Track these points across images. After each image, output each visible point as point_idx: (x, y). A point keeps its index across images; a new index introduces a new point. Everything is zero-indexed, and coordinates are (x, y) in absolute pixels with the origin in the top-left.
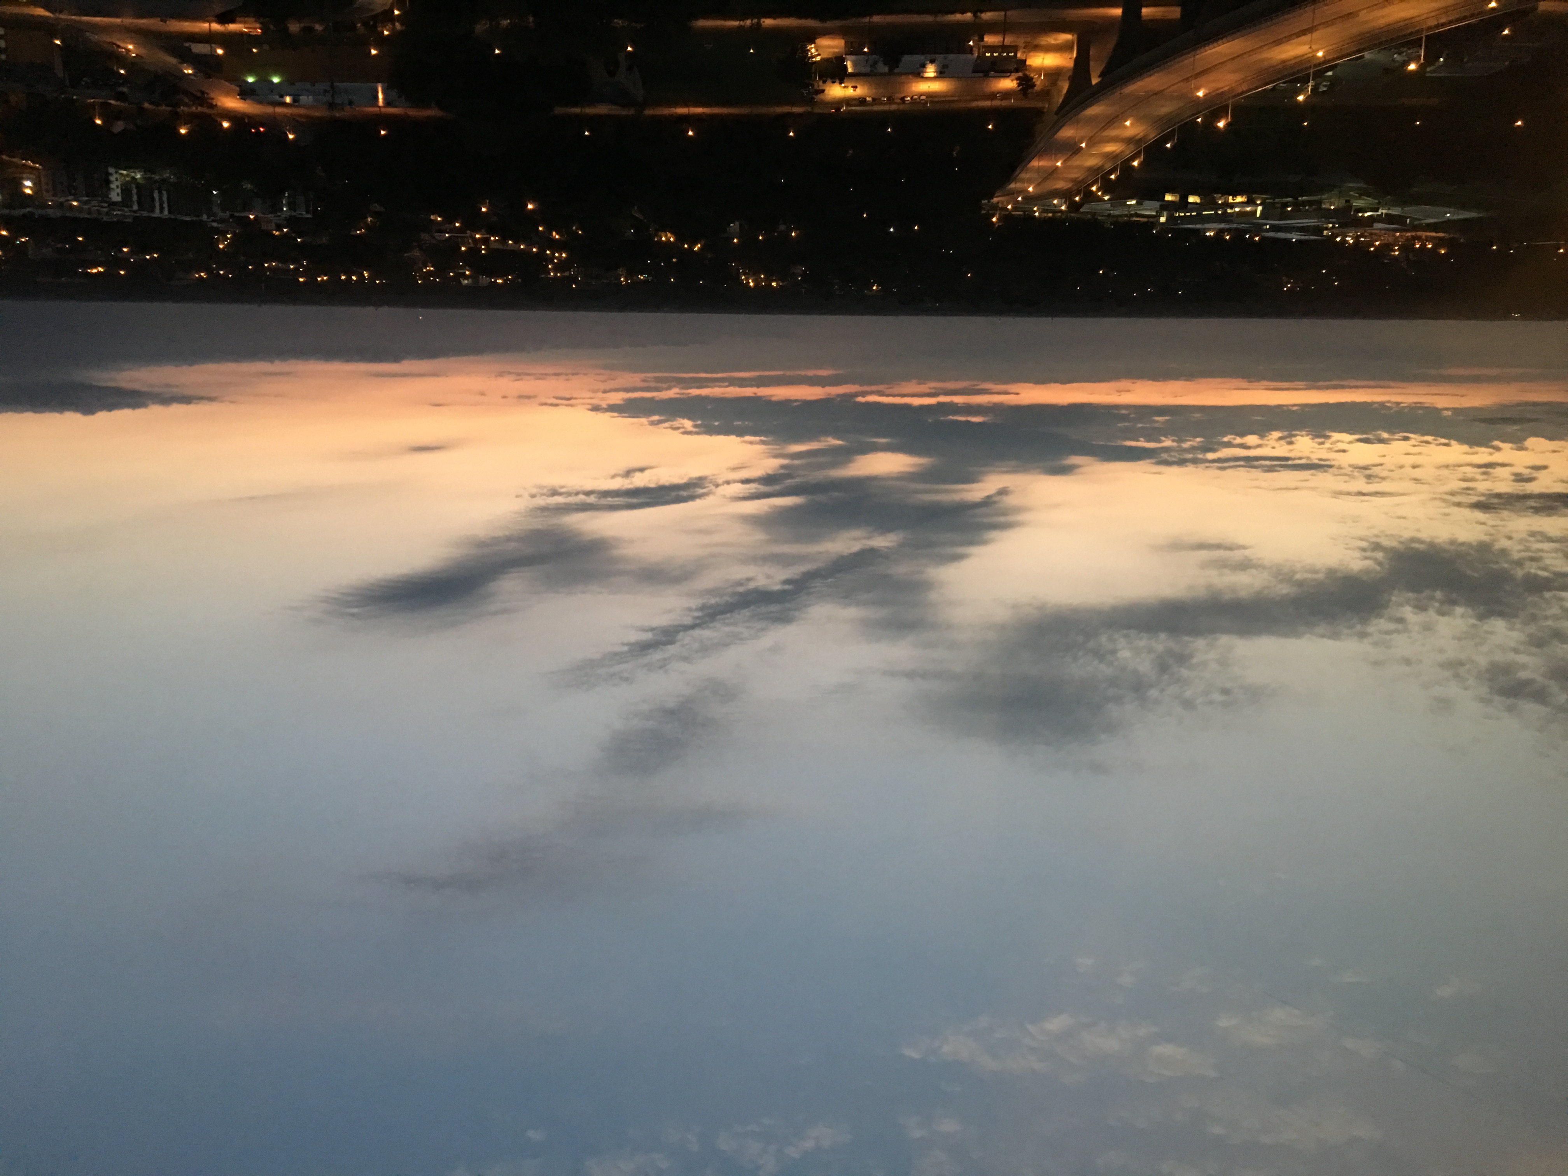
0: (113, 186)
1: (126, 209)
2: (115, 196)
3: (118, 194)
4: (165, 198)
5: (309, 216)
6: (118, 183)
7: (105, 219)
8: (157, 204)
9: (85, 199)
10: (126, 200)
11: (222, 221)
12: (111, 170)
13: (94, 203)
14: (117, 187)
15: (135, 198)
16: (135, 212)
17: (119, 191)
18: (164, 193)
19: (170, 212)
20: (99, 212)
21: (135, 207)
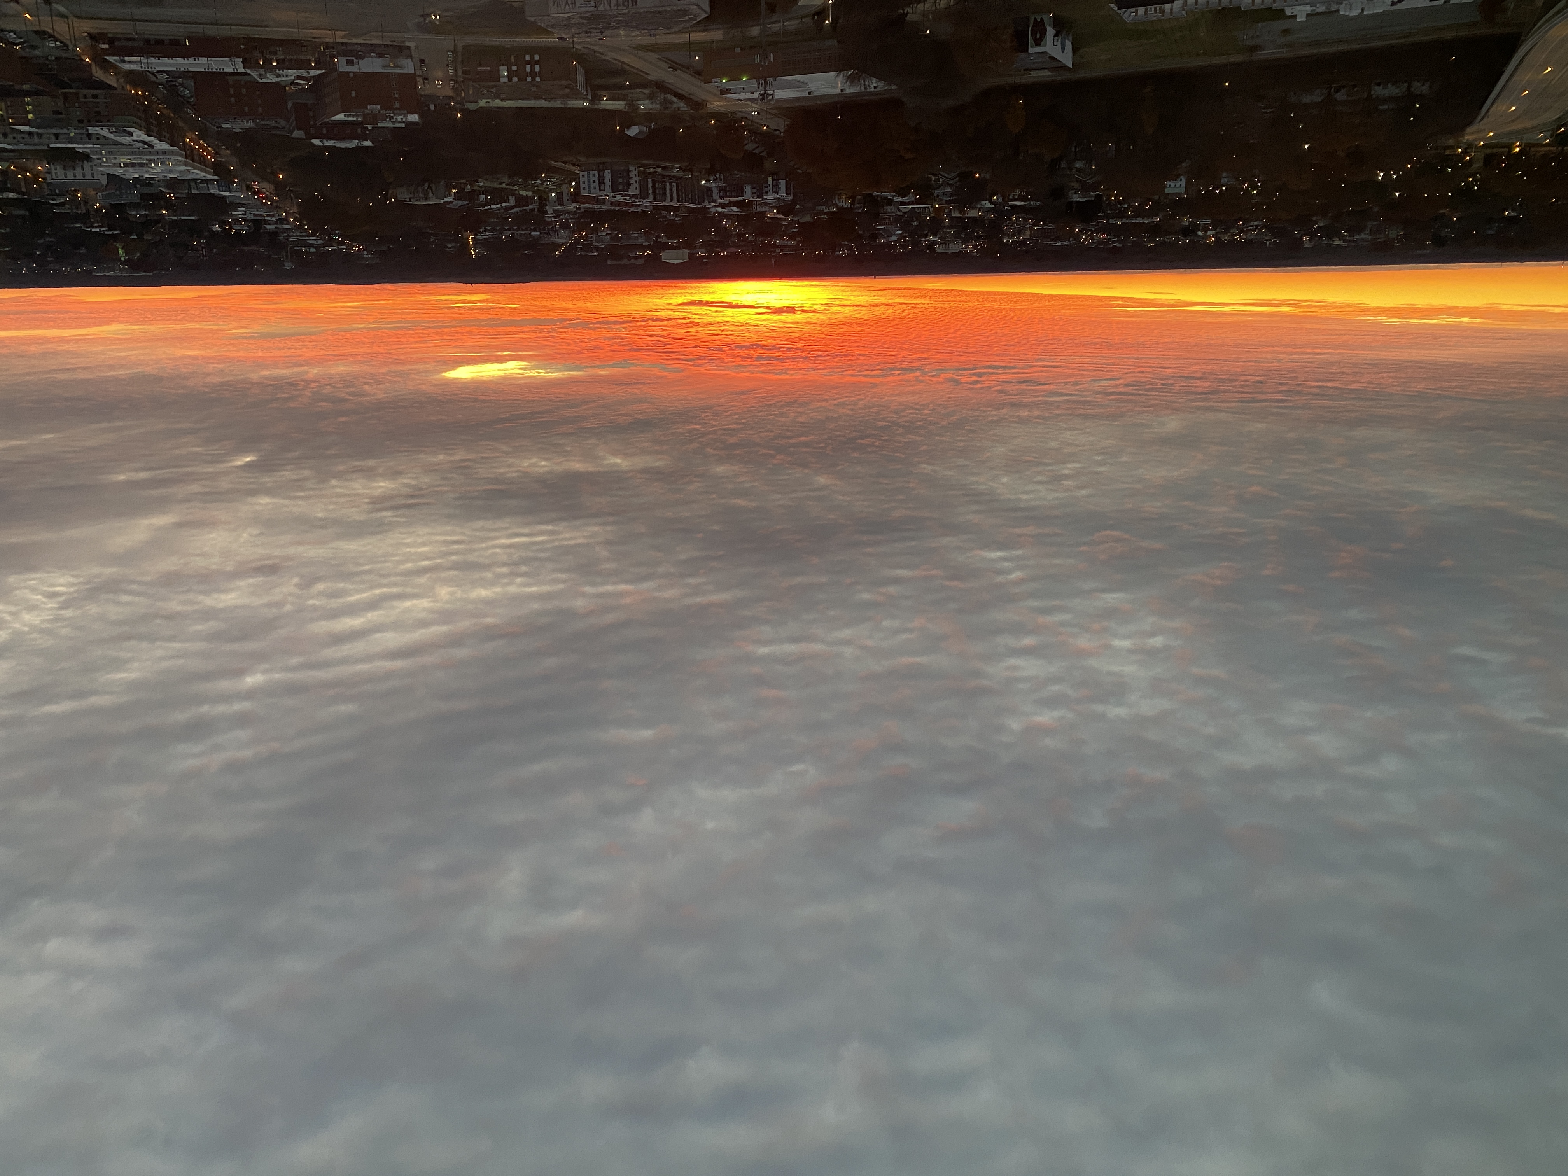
0: (632, 181)
1: (644, 201)
2: (633, 191)
3: (636, 189)
4: (674, 189)
5: (790, 198)
6: (637, 179)
7: (632, 209)
8: (668, 195)
9: (612, 194)
10: (643, 194)
11: (723, 206)
12: (631, 168)
13: (619, 197)
14: (636, 181)
15: (650, 191)
16: (651, 202)
17: (637, 185)
18: (675, 185)
19: (678, 201)
20: (627, 204)
21: (651, 198)
